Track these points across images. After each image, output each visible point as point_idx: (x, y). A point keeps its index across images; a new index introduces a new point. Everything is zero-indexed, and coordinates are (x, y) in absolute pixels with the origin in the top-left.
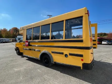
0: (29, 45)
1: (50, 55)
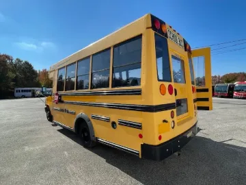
0: (60, 101)
1: (88, 123)
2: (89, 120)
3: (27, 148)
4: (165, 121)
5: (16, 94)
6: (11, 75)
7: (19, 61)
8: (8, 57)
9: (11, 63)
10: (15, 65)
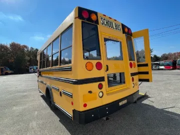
2: (51, 90)
3: (15, 108)
4: (90, 92)
5: (30, 71)
6: (27, 58)
7: (32, 48)
8: (25, 47)
9: (28, 51)
10: (30, 51)
